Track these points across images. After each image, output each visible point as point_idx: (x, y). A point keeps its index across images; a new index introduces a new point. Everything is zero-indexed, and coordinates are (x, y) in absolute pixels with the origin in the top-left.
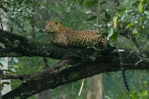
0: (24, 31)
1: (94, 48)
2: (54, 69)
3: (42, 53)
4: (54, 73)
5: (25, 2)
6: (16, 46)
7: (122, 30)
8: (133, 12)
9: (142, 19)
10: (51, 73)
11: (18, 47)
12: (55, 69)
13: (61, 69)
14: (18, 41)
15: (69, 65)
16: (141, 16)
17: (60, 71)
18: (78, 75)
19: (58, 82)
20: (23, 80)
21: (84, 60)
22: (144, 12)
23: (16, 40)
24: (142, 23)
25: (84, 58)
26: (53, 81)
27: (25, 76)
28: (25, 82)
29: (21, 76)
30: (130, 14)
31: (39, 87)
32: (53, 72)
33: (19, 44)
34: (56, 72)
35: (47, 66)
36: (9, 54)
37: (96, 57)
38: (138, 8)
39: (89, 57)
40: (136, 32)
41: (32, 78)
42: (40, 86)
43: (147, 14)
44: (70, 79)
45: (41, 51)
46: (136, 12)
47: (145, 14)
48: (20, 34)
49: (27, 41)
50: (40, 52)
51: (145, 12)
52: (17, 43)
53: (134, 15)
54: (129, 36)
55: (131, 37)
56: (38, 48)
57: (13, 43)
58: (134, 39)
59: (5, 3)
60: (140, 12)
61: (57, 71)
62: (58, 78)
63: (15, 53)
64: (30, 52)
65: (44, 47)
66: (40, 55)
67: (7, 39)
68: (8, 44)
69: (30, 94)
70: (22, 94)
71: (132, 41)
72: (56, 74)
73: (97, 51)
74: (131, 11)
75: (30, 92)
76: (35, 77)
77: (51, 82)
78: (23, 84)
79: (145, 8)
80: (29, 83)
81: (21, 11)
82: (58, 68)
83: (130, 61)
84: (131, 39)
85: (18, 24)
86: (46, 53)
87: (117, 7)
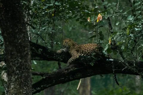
0: (46, 43)
1: (93, 57)
3: (57, 59)
4: (64, 73)
5: (47, 23)
6: (40, 53)
7: (113, 46)
8: (122, 34)
9: (128, 40)
12: (66, 70)
13: (70, 70)
14: (41, 50)
15: (75, 68)
16: (127, 37)
17: (69, 72)
18: (81, 75)
19: (67, 79)
20: (43, 77)
21: (85, 65)
22: (130, 35)
23: (40, 49)
24: (128, 42)
25: (85, 64)
26: (64, 78)
27: (44, 73)
28: (44, 78)
29: (42, 74)
30: (120, 35)
33: (41, 52)
35: (60, 68)
36: (34, 58)
37: (94, 63)
38: (126, 32)
39: (89, 64)
40: (124, 48)
41: (49, 75)
42: (54, 81)
43: (132, 36)
44: (75, 78)
46: (125, 34)
47: (131, 36)
48: (42, 45)
49: (48, 50)
50: (56, 58)
51: (131, 34)
52: (40, 50)
53: (123, 36)
54: (117, 50)
55: (119, 51)
56: (54, 55)
57: (38, 51)
58: (121, 53)
59: (33, 23)
60: (127, 34)
61: (66, 71)
62: (67, 77)
63: (39, 58)
64: (49, 57)
66: (55, 60)
67: (34, 48)
68: (34, 51)
69: (47, 86)
70: (42, 86)
71: (120, 54)
72: (66, 74)
73: (95, 60)
74: (121, 33)
77: (62, 79)
78: (43, 79)
79: (131, 32)
80: (47, 79)
81: (45, 29)
82: (68, 70)
83: (117, 68)
84: (119, 52)
85: (42, 38)
86: (60, 59)
87: (111, 30)
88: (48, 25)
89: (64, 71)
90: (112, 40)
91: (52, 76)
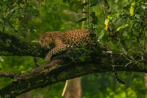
0: (16, 31)
1: (83, 49)
2: (43, 69)
3: (33, 53)
4: (44, 73)
7: (111, 32)
8: (124, 15)
9: (133, 23)
10: (41, 72)
11: (9, 46)
12: (45, 68)
13: (51, 69)
14: (10, 41)
15: (58, 65)
16: (131, 19)
17: (50, 71)
18: (67, 75)
19: (47, 81)
20: (13, 79)
22: (134, 15)
23: (8, 40)
24: (133, 26)
25: (73, 59)
26: (43, 81)
27: (15, 74)
28: (15, 80)
29: (12, 75)
30: (121, 17)
31: (29, 86)
32: (43, 71)
33: (10, 44)
34: (46, 72)
35: (37, 66)
36: (1, 53)
37: (85, 58)
38: (129, 12)
39: (78, 58)
40: (127, 35)
41: (23, 76)
42: (29, 84)
43: (138, 18)
44: (59, 79)
45: (32, 50)
46: (127, 15)
47: (136, 18)
48: (11, 34)
49: (19, 40)
50: (31, 52)
51: (136, 15)
52: (8, 42)
53: (125, 18)
54: (118, 39)
55: (120, 39)
56: (29, 48)
57: (5, 43)
58: (123, 42)
60: (131, 15)
61: (46, 70)
62: (48, 78)
63: (7, 52)
64: (21, 51)
65: (35, 47)
66: (30, 54)
69: (20, 92)
70: (12, 92)
71: (121, 44)
72: (46, 73)
73: (86, 53)
74: (122, 14)
75: (20, 90)
76: (25, 76)
77: (41, 81)
78: (14, 82)
79: (136, 11)
80: (19, 82)
81: (14, 12)
82: (48, 68)
83: (118, 63)
84: (120, 41)
85: (10, 24)
86: (36, 53)
87: (107, 10)
88: (19, 5)
89: (42, 70)
90: (110, 23)
91: (27, 78)
